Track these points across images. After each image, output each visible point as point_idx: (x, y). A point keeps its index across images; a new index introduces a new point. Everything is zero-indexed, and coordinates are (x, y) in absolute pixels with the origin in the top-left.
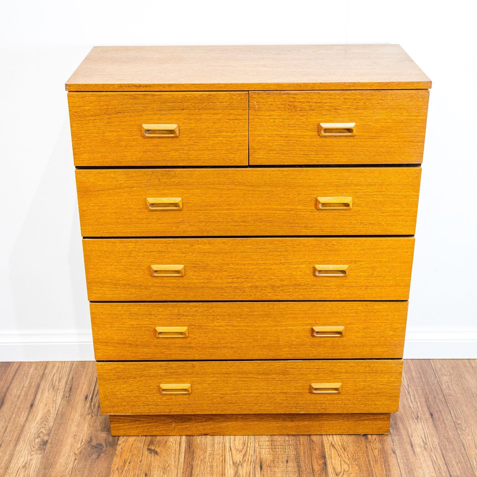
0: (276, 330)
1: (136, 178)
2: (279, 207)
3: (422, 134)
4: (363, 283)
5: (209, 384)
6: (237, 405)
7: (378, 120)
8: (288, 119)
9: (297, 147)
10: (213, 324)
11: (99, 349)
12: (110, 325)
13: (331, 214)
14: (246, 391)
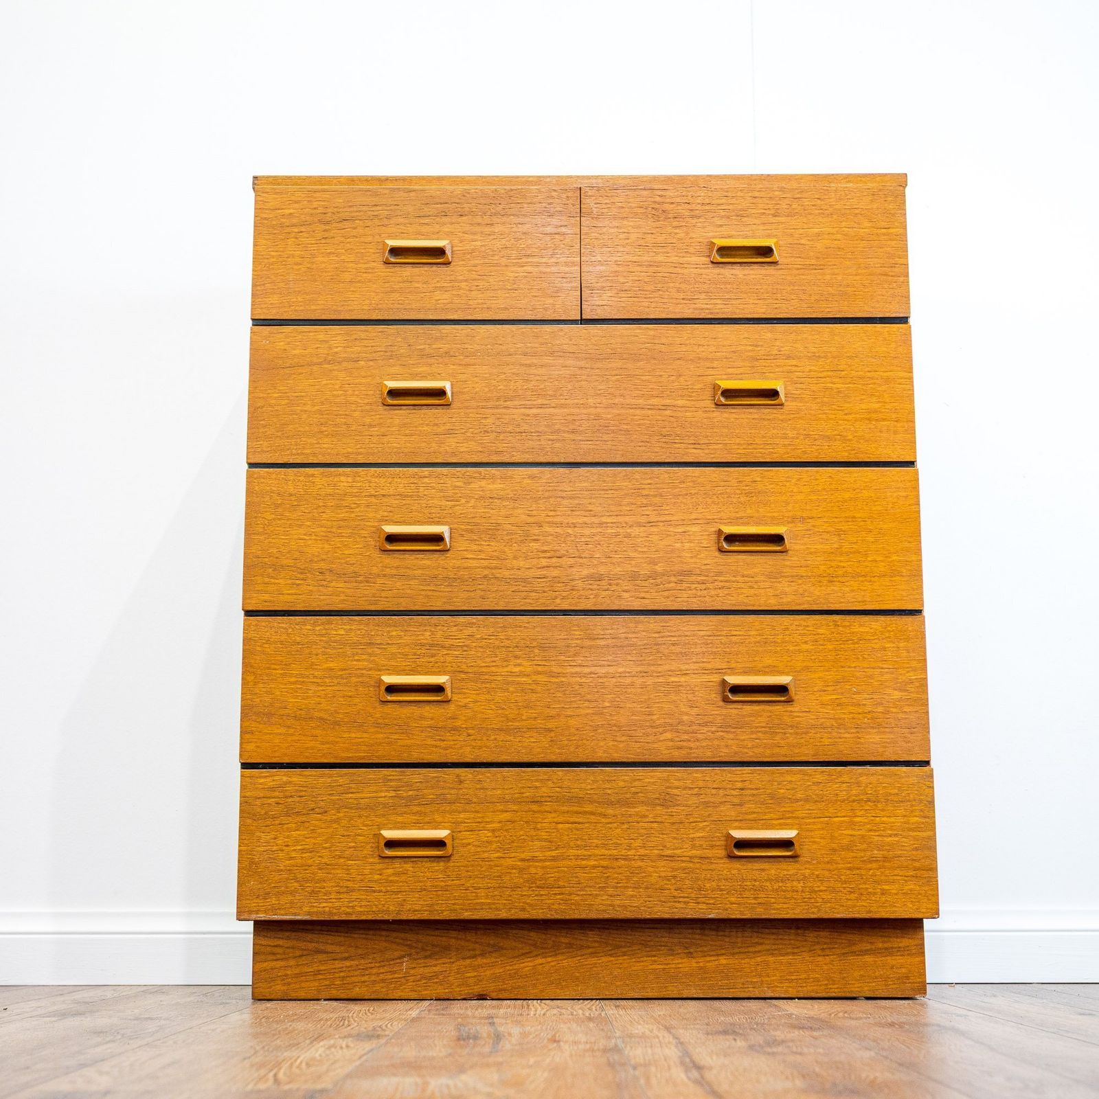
1: (365, 343)
2: (641, 401)
3: (902, 261)
4: (822, 567)
5: (493, 831)
6: (557, 891)
7: (818, 235)
9: (672, 285)
10: (506, 669)
12: (282, 669)
13: (743, 416)
14: (579, 852)
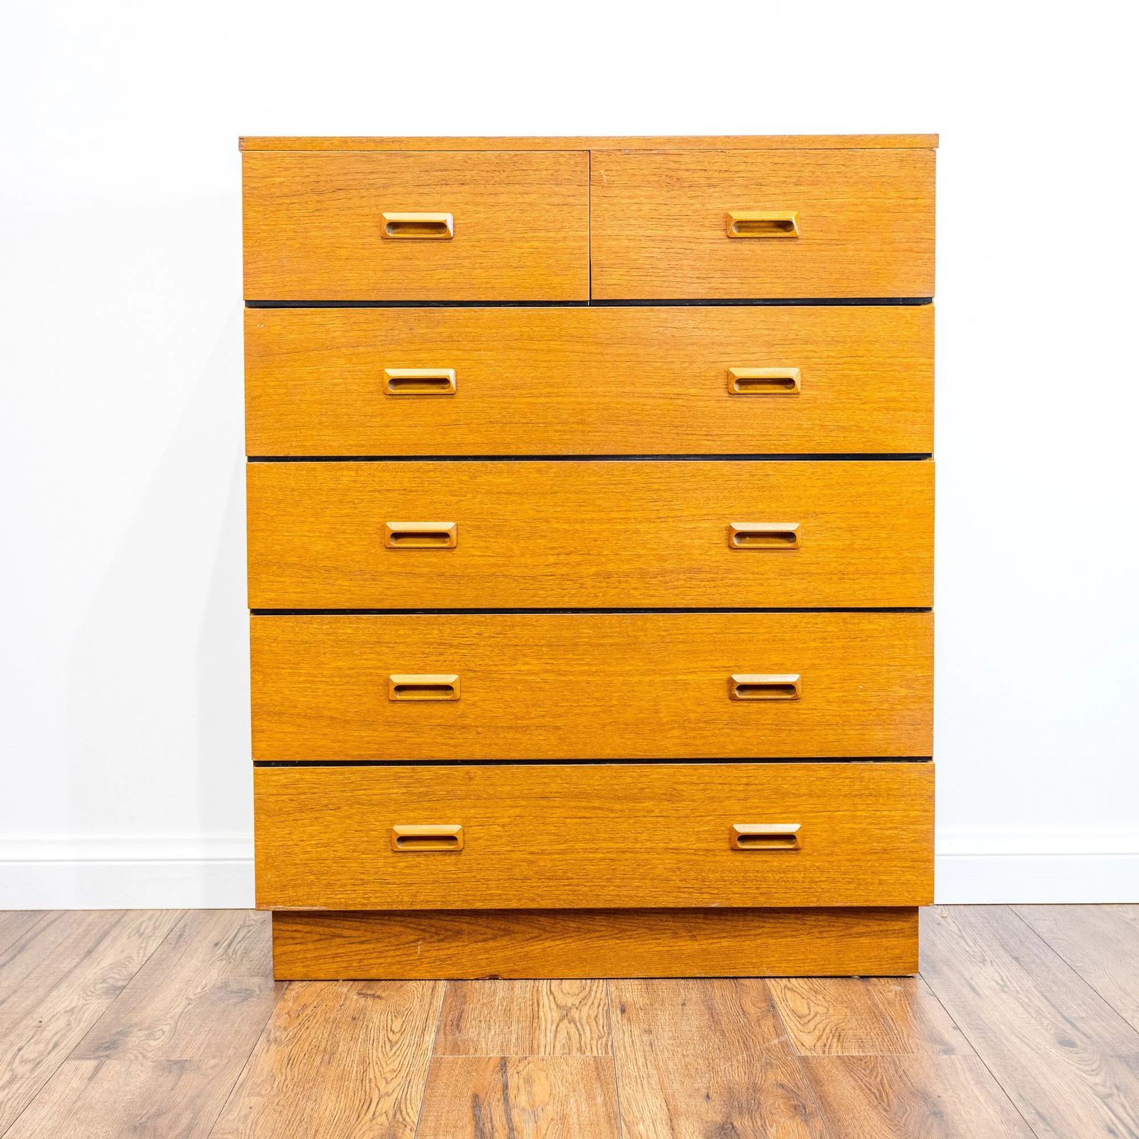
0: (651, 684)
1: (364, 326)
2: (653, 390)
3: (928, 235)
4: (833, 565)
5: (503, 826)
6: (566, 882)
7: (842, 206)
8: (665, 204)
9: (685, 262)
10: (515, 668)
11: (263, 731)
12: (292, 668)
13: (758, 406)
14: (587, 846)
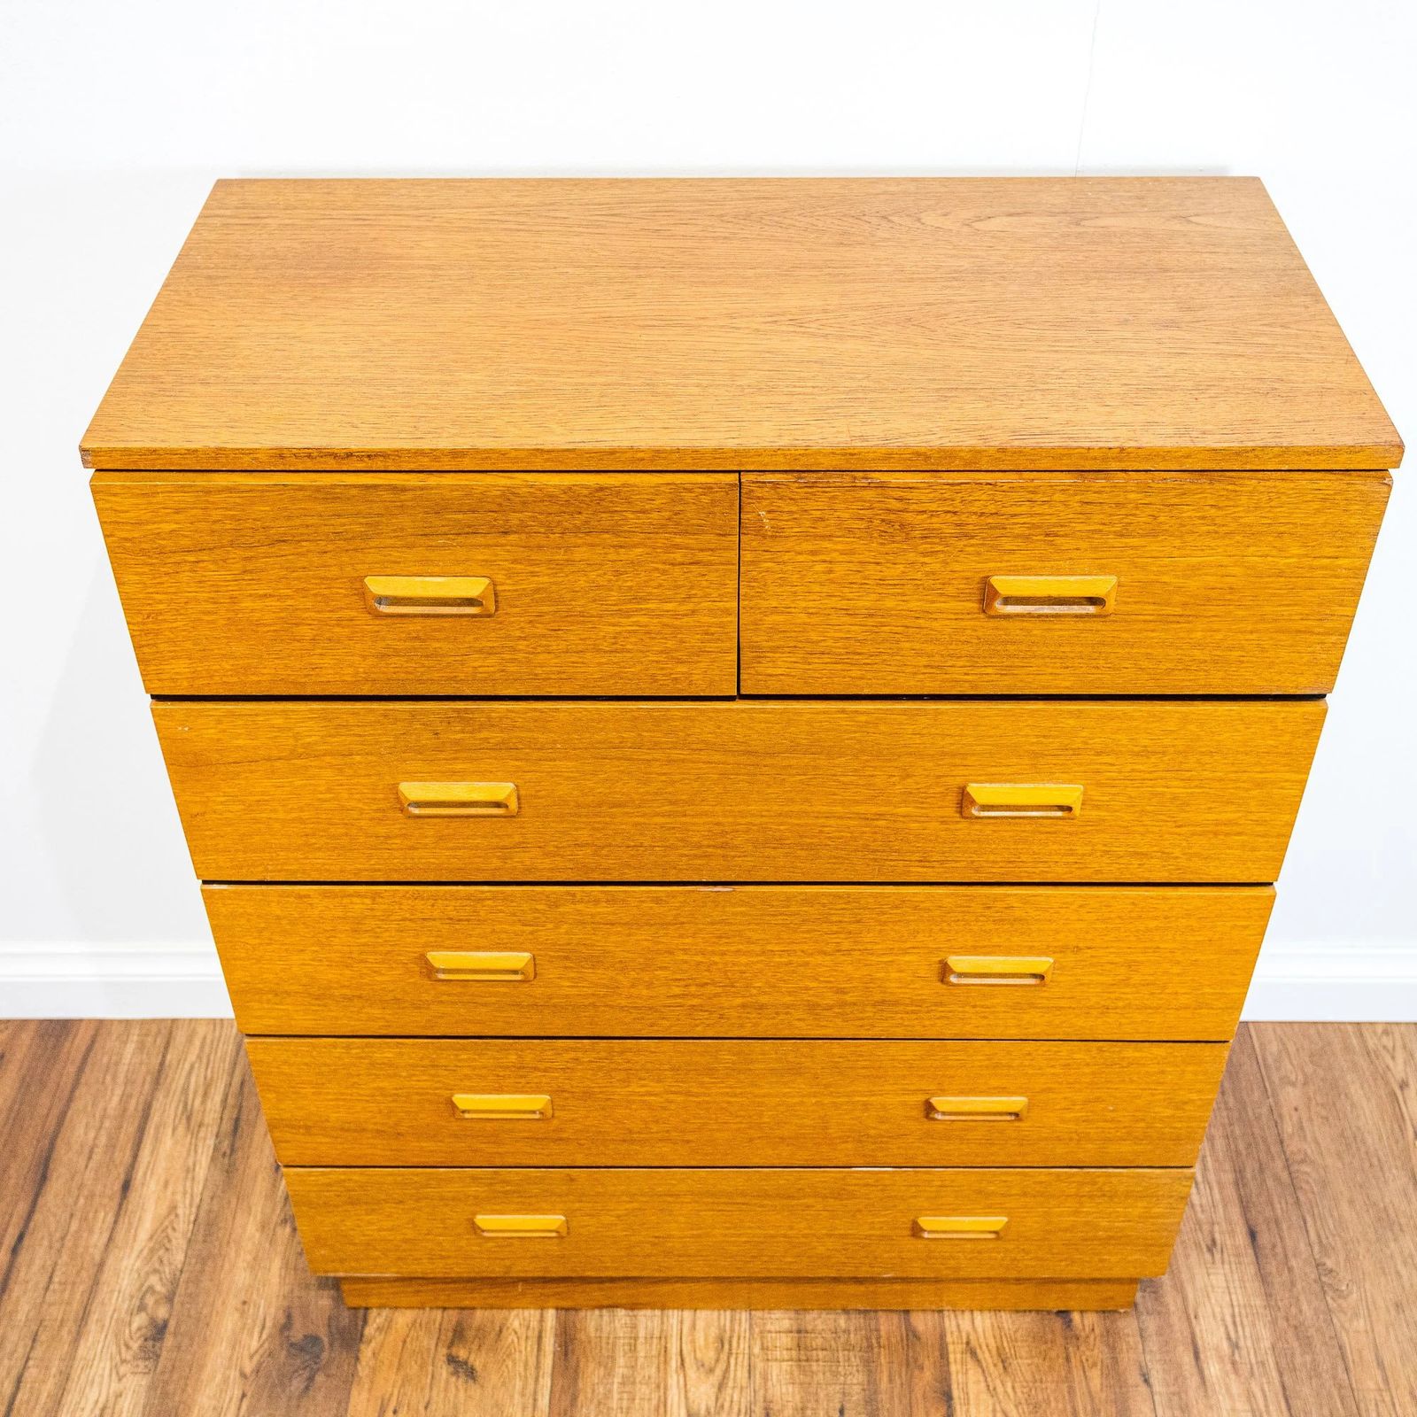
0: (818, 1104)
2: (839, 809)
4: (1094, 1000)
6: (699, 1258)
7: (1198, 567)
8: (878, 563)
10: (628, 1089)
11: (287, 1141)
12: (315, 1088)
